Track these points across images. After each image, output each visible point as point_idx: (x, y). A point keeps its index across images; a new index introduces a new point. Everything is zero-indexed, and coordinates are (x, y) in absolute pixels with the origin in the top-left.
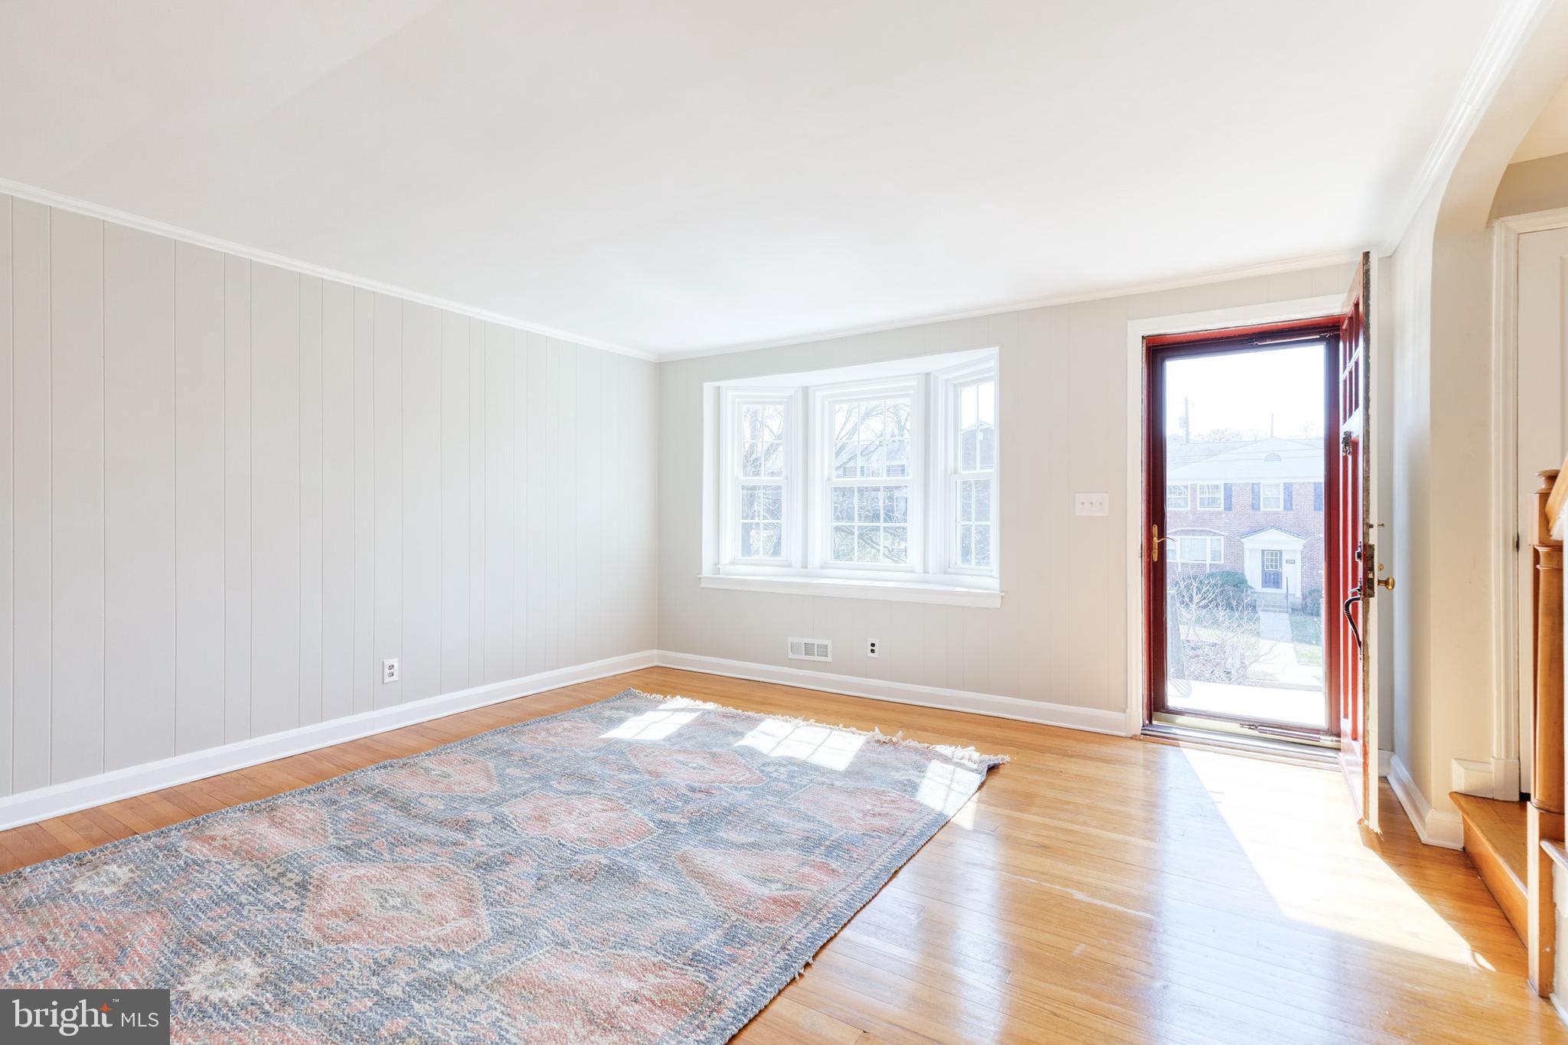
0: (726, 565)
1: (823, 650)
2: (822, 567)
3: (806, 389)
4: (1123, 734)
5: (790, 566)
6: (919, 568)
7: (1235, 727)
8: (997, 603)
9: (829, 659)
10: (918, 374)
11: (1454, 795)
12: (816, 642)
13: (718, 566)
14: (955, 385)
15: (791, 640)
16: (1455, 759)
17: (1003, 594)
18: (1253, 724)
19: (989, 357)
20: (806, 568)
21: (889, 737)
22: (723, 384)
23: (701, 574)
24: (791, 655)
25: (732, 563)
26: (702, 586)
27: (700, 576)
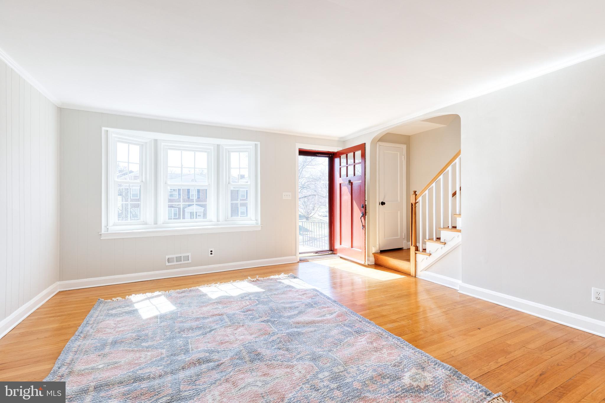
0: (111, 226)
1: (187, 258)
2: (163, 223)
3: (156, 141)
4: (296, 262)
5: (146, 224)
6: (214, 219)
7: (312, 254)
8: (260, 229)
9: (190, 261)
10: (214, 144)
11: (373, 254)
12: (182, 255)
13: (107, 227)
14: (228, 151)
15: (167, 257)
16: (373, 246)
17: (262, 225)
18: (317, 253)
19: (250, 145)
20: (157, 224)
21: (256, 279)
22: (110, 130)
23: (101, 232)
24: (167, 264)
25: (114, 225)
26: (101, 239)
27: (101, 233)
